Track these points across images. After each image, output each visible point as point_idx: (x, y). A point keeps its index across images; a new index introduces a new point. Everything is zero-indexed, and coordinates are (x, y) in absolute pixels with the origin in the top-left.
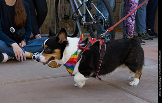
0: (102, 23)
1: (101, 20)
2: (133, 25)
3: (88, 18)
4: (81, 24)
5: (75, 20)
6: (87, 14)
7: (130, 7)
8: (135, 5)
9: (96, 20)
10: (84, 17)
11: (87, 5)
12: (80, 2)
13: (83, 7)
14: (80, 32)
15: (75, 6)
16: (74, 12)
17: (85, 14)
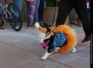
0: (16, 18)
1: (15, 16)
2: (32, 19)
3: (9, 16)
4: (5, 19)
5: (2, 17)
6: (8, 14)
7: (31, 10)
8: (34, 9)
9: (13, 16)
10: (7, 15)
11: (8, 9)
12: (4, 7)
13: (6, 10)
14: (5, 23)
15: (2, 9)
16: (1, 12)
17: (7, 13)
